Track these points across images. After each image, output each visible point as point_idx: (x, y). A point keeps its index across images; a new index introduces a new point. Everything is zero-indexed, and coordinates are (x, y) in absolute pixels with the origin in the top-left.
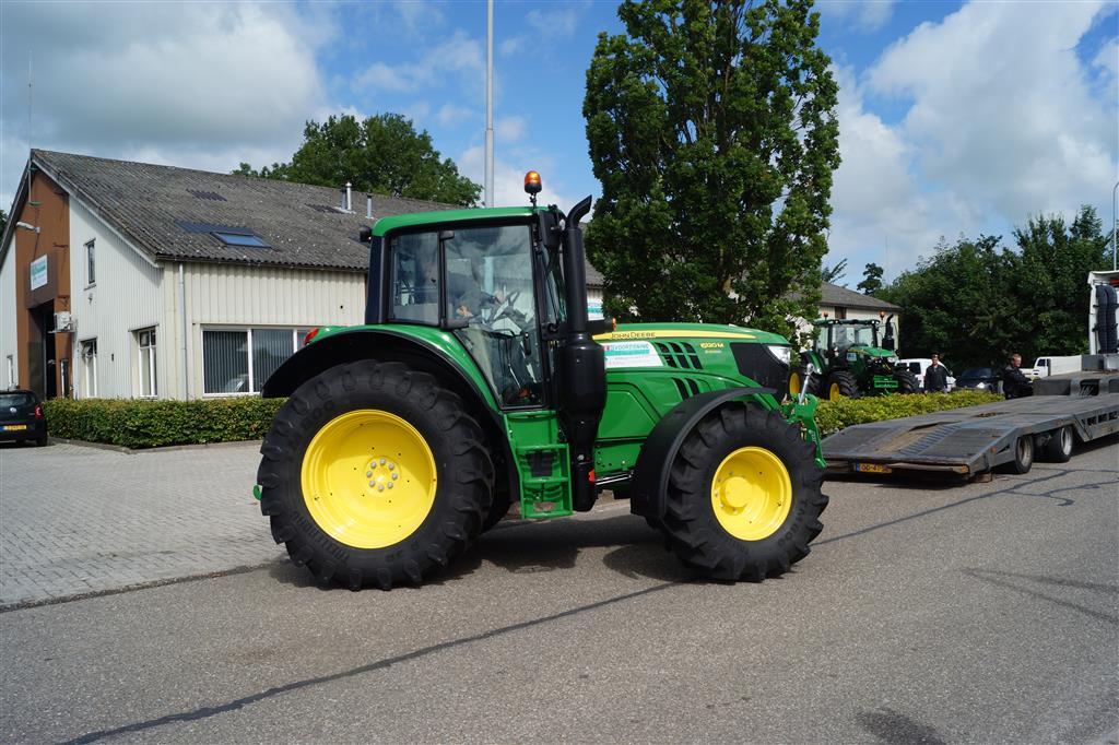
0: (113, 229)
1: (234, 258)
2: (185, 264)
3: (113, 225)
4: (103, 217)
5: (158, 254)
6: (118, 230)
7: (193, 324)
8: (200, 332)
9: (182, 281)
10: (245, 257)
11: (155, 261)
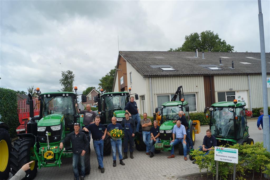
1: (165, 74)
4: (132, 66)
5: (144, 75)
6: (135, 69)
7: (154, 94)
8: (156, 96)
9: (151, 82)
10: (168, 74)
11: (144, 77)
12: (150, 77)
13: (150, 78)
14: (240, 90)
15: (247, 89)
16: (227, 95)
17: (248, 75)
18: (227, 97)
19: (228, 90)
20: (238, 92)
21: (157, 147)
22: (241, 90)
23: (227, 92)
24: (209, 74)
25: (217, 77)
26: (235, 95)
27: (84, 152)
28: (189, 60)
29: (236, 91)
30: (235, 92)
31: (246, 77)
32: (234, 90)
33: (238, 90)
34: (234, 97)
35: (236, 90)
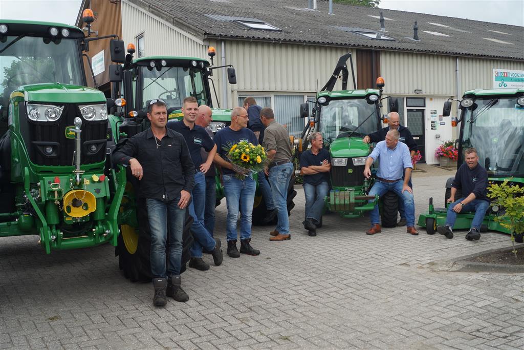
0: (162, 21)
1: (261, 37)
2: (225, 41)
3: (162, 17)
4: (153, 12)
5: (206, 34)
6: (167, 20)
7: (232, 91)
8: (236, 96)
9: (223, 56)
10: (268, 36)
11: (204, 40)
12: (221, 41)
13: (223, 44)
14: (436, 94)
15: (452, 95)
16: (407, 106)
17: (456, 58)
18: (407, 109)
19: (411, 93)
20: (431, 99)
21: (337, 202)
22: (440, 94)
23: (407, 98)
24: (369, 46)
25: (388, 56)
26: (425, 107)
27: (185, 195)
28: (298, 13)
29: (428, 96)
30: (424, 99)
31: (452, 61)
32: (424, 93)
33: (432, 94)
34: (423, 111)
35: (428, 93)
